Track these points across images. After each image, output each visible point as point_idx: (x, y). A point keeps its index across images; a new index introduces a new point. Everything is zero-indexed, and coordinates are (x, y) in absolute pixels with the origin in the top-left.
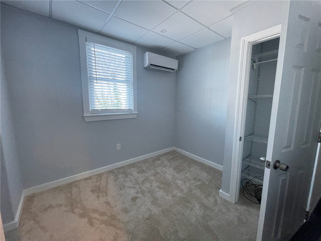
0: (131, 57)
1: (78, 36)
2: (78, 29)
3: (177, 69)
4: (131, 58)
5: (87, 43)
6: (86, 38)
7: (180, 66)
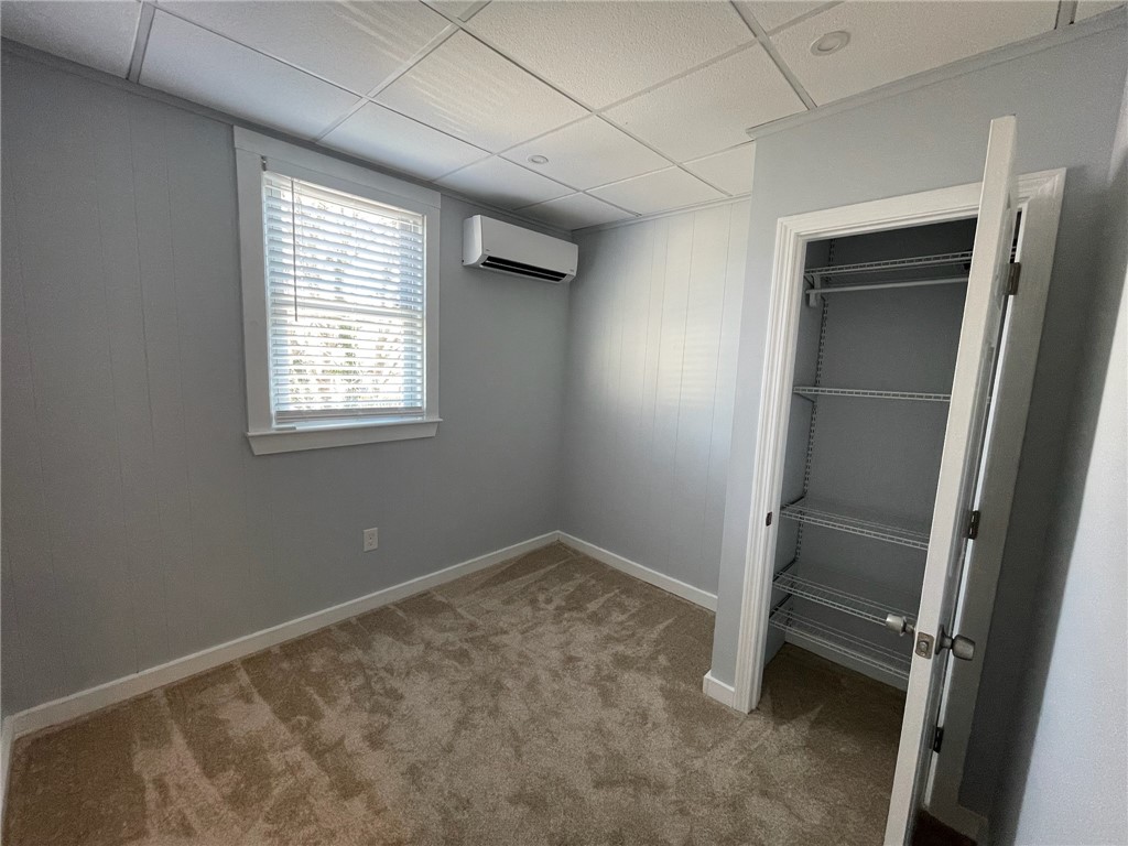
0: (422, 230)
1: (234, 150)
2: (235, 127)
3: (574, 274)
4: (420, 232)
5: (266, 175)
6: (263, 158)
7: (585, 263)
